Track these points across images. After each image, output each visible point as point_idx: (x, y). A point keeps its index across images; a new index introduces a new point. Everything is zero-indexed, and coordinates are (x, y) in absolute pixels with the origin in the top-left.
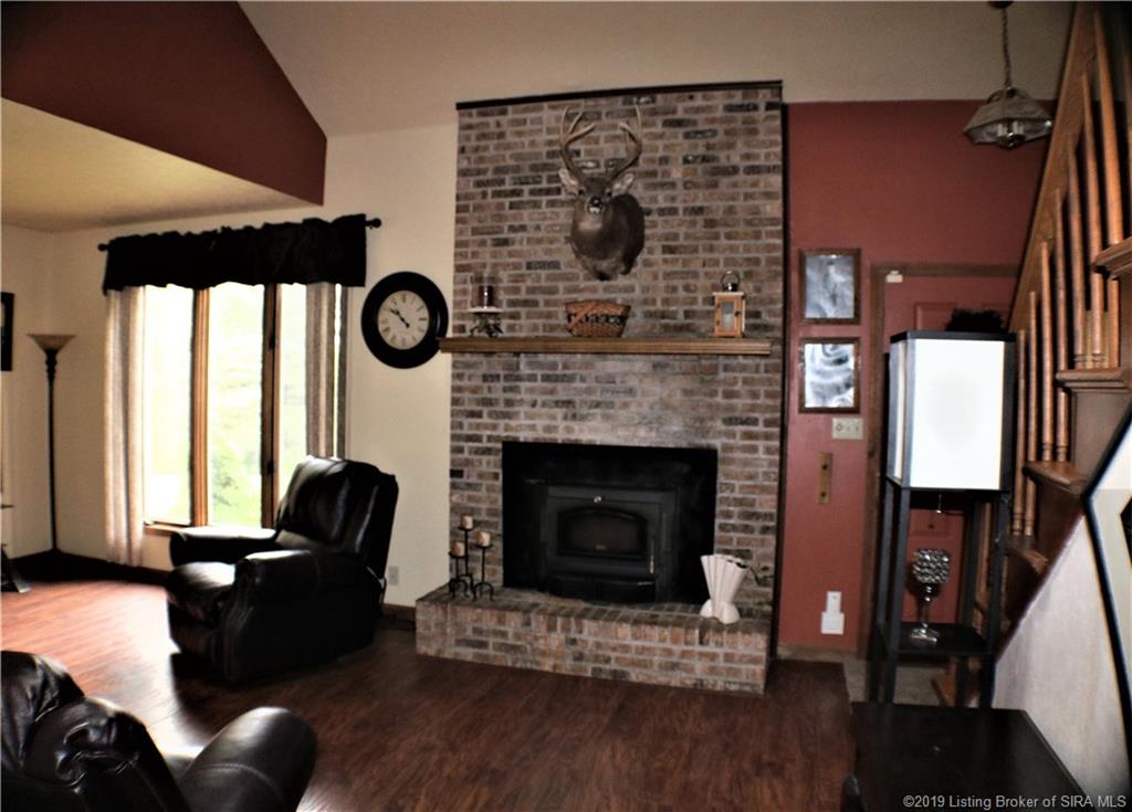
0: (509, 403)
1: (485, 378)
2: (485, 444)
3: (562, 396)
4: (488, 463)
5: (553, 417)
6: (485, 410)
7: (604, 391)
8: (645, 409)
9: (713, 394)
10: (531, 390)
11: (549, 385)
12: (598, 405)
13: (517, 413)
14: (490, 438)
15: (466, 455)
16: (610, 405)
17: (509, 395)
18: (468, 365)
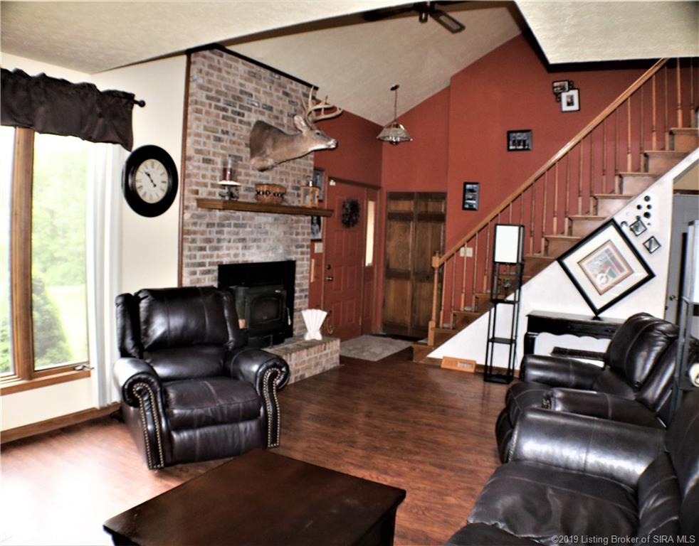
0: (219, 241)
1: (209, 225)
2: (207, 268)
3: (241, 236)
4: (209, 279)
5: (237, 248)
6: (208, 246)
7: (258, 232)
8: (271, 242)
9: (292, 234)
10: (229, 233)
11: (236, 230)
12: (255, 240)
13: (222, 247)
14: (210, 264)
15: (198, 276)
16: (259, 240)
17: (219, 236)
18: (200, 217)
